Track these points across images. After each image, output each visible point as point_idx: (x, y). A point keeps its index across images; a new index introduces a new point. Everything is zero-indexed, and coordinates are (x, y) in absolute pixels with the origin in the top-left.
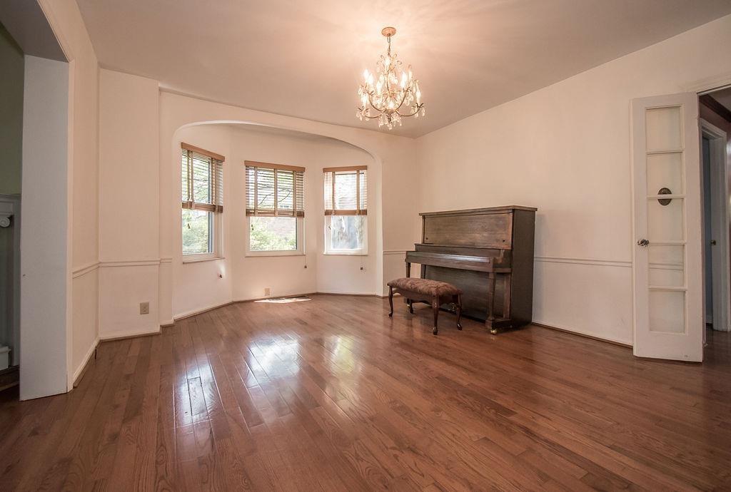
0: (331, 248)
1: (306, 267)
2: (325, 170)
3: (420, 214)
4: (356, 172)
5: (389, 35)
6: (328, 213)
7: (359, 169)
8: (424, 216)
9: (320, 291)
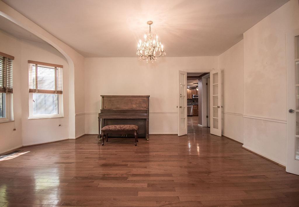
0: (33, 114)
1: (15, 130)
2: (30, 62)
3: (101, 96)
4: (54, 68)
5: (150, 24)
6: (31, 91)
7: (56, 66)
8: (103, 97)
9: (25, 145)
